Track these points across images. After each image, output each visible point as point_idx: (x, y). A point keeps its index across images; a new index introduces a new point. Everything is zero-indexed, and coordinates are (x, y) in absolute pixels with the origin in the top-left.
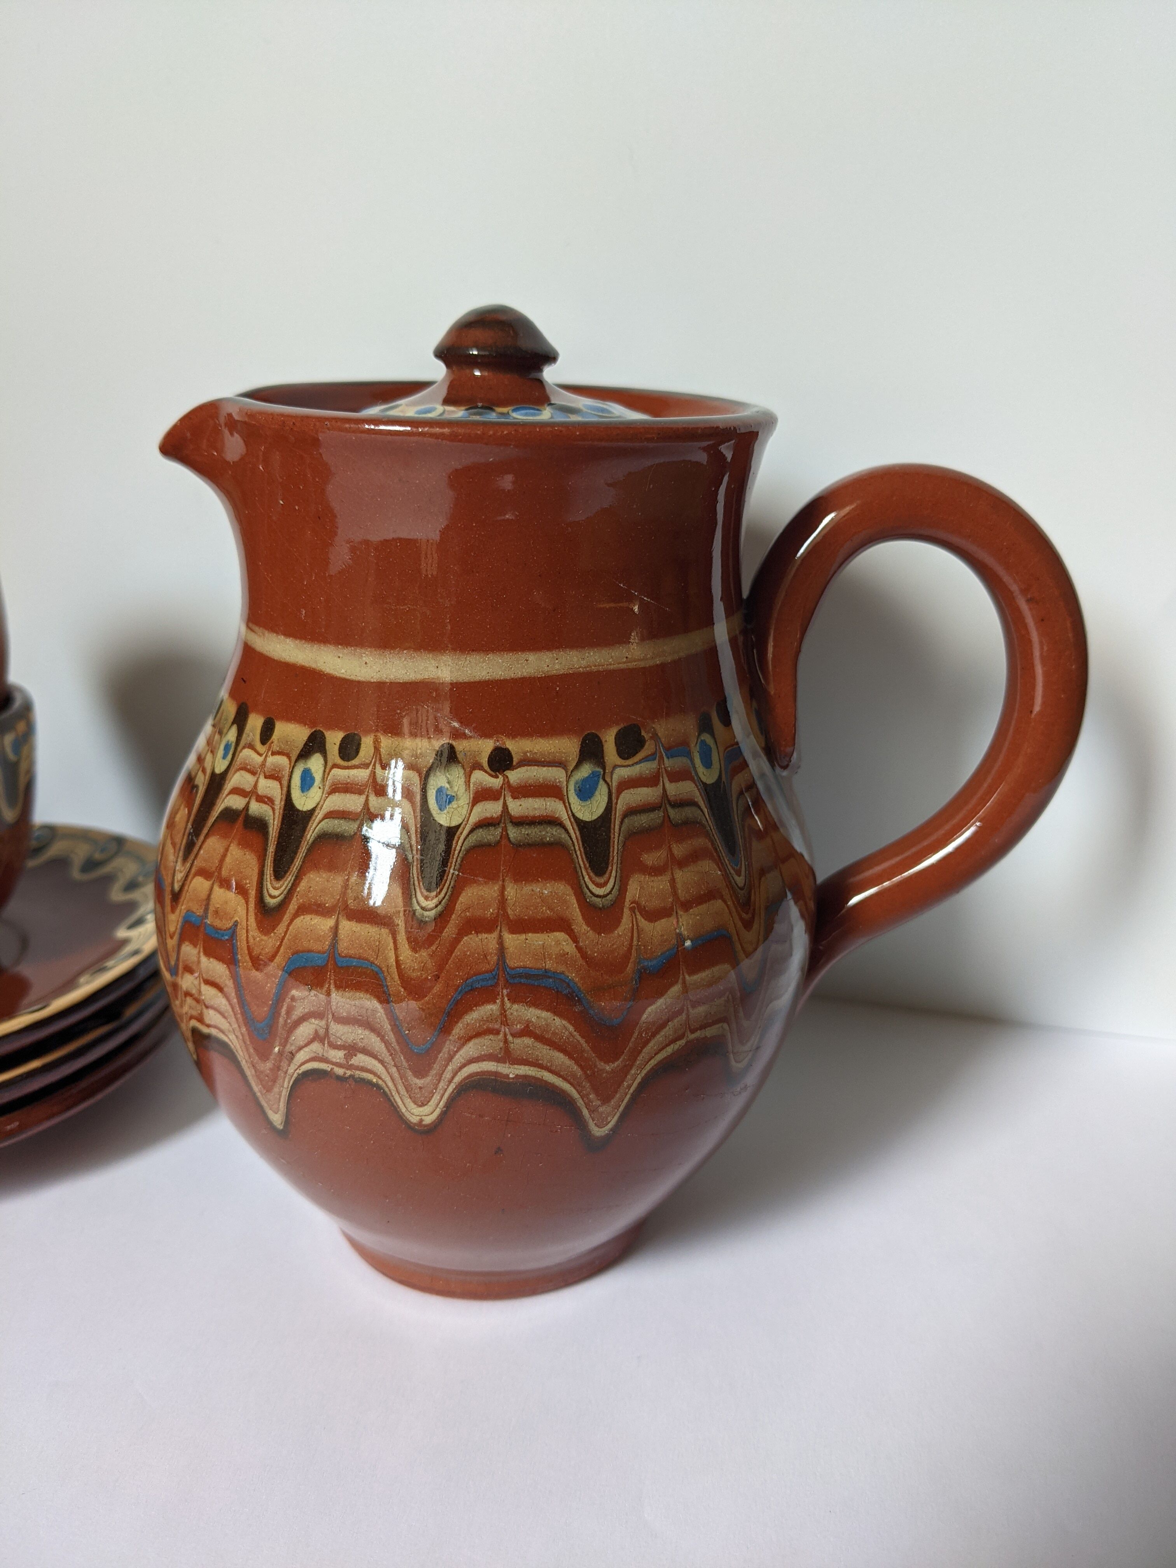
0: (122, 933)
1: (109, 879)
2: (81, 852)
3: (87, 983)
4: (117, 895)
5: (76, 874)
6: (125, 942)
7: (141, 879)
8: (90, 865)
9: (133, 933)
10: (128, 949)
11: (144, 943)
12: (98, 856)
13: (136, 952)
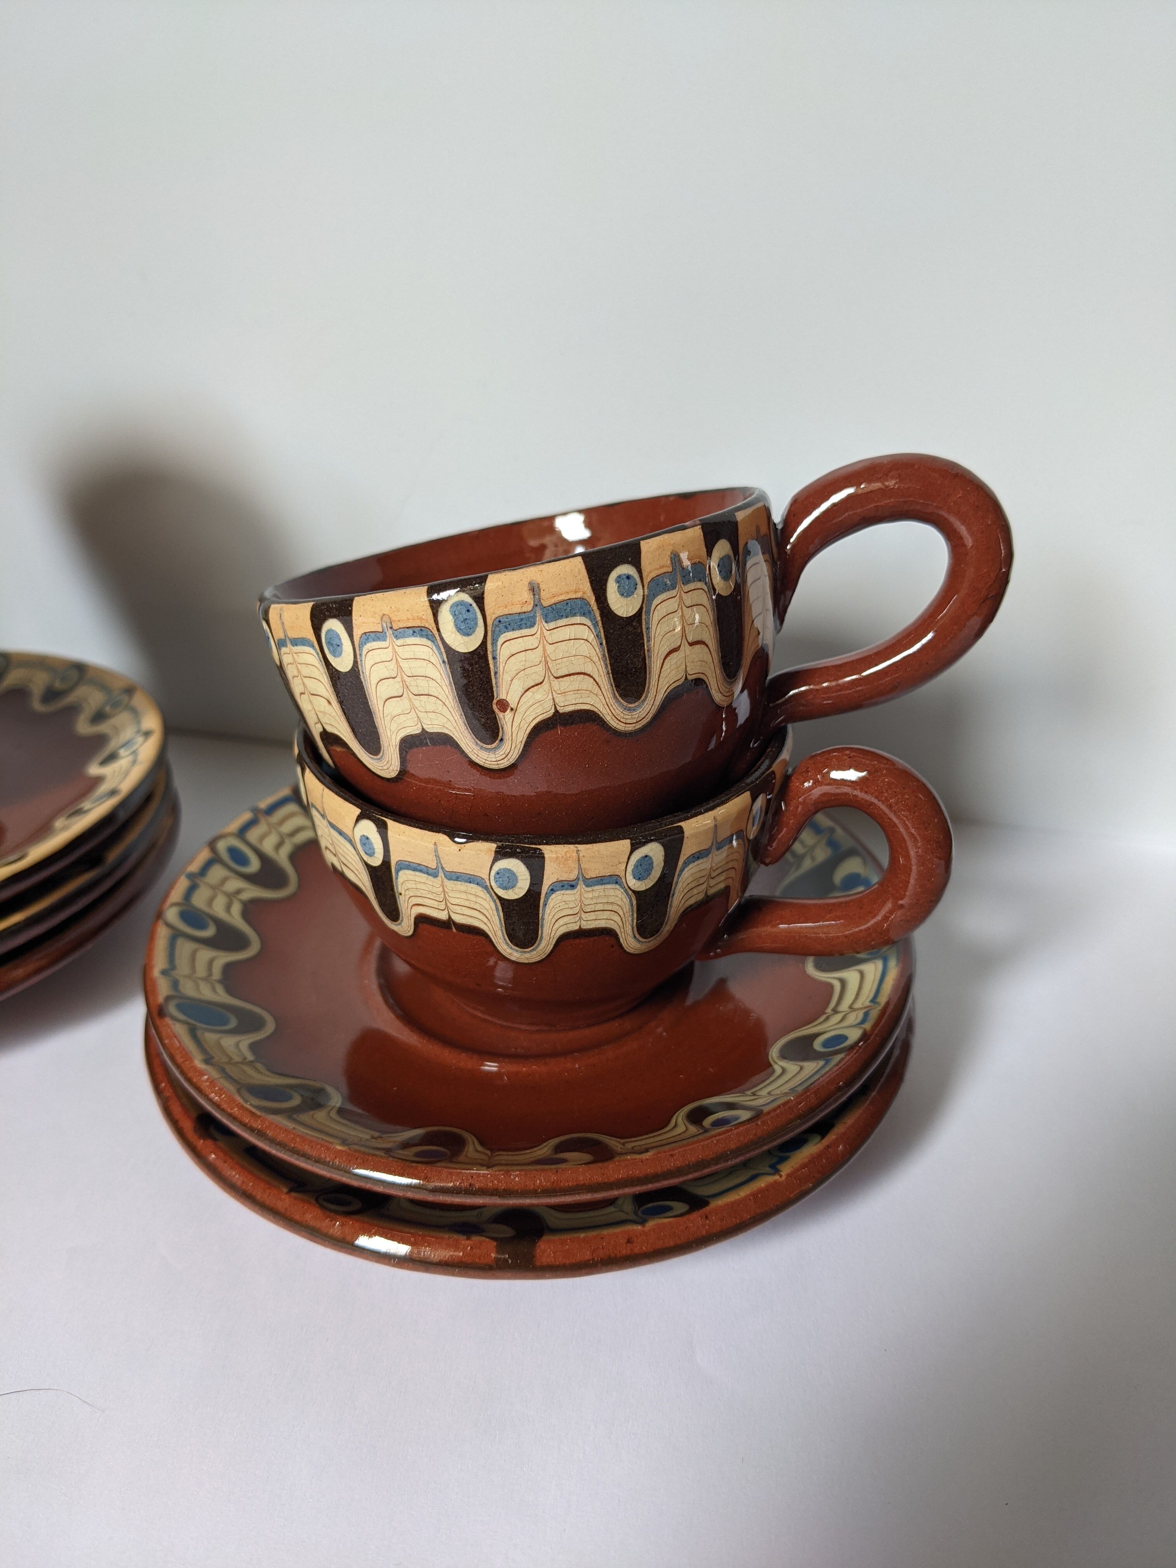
0: (94, 770)
1: (73, 710)
2: (39, 682)
3: (65, 828)
4: (83, 727)
5: (37, 706)
6: (98, 780)
7: (108, 709)
8: (51, 695)
9: (107, 770)
10: (103, 788)
11: (121, 782)
12: (58, 685)
13: (113, 793)
